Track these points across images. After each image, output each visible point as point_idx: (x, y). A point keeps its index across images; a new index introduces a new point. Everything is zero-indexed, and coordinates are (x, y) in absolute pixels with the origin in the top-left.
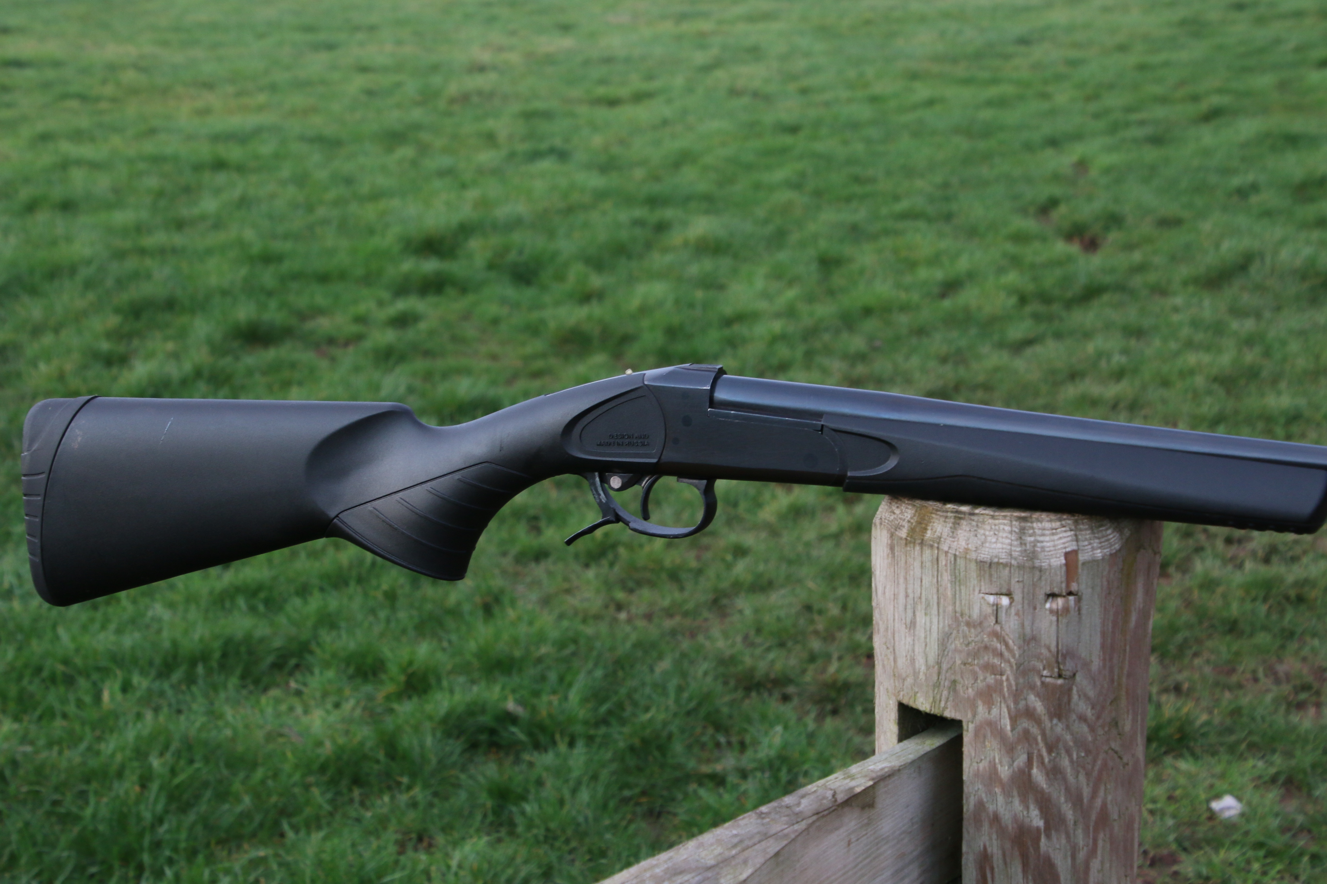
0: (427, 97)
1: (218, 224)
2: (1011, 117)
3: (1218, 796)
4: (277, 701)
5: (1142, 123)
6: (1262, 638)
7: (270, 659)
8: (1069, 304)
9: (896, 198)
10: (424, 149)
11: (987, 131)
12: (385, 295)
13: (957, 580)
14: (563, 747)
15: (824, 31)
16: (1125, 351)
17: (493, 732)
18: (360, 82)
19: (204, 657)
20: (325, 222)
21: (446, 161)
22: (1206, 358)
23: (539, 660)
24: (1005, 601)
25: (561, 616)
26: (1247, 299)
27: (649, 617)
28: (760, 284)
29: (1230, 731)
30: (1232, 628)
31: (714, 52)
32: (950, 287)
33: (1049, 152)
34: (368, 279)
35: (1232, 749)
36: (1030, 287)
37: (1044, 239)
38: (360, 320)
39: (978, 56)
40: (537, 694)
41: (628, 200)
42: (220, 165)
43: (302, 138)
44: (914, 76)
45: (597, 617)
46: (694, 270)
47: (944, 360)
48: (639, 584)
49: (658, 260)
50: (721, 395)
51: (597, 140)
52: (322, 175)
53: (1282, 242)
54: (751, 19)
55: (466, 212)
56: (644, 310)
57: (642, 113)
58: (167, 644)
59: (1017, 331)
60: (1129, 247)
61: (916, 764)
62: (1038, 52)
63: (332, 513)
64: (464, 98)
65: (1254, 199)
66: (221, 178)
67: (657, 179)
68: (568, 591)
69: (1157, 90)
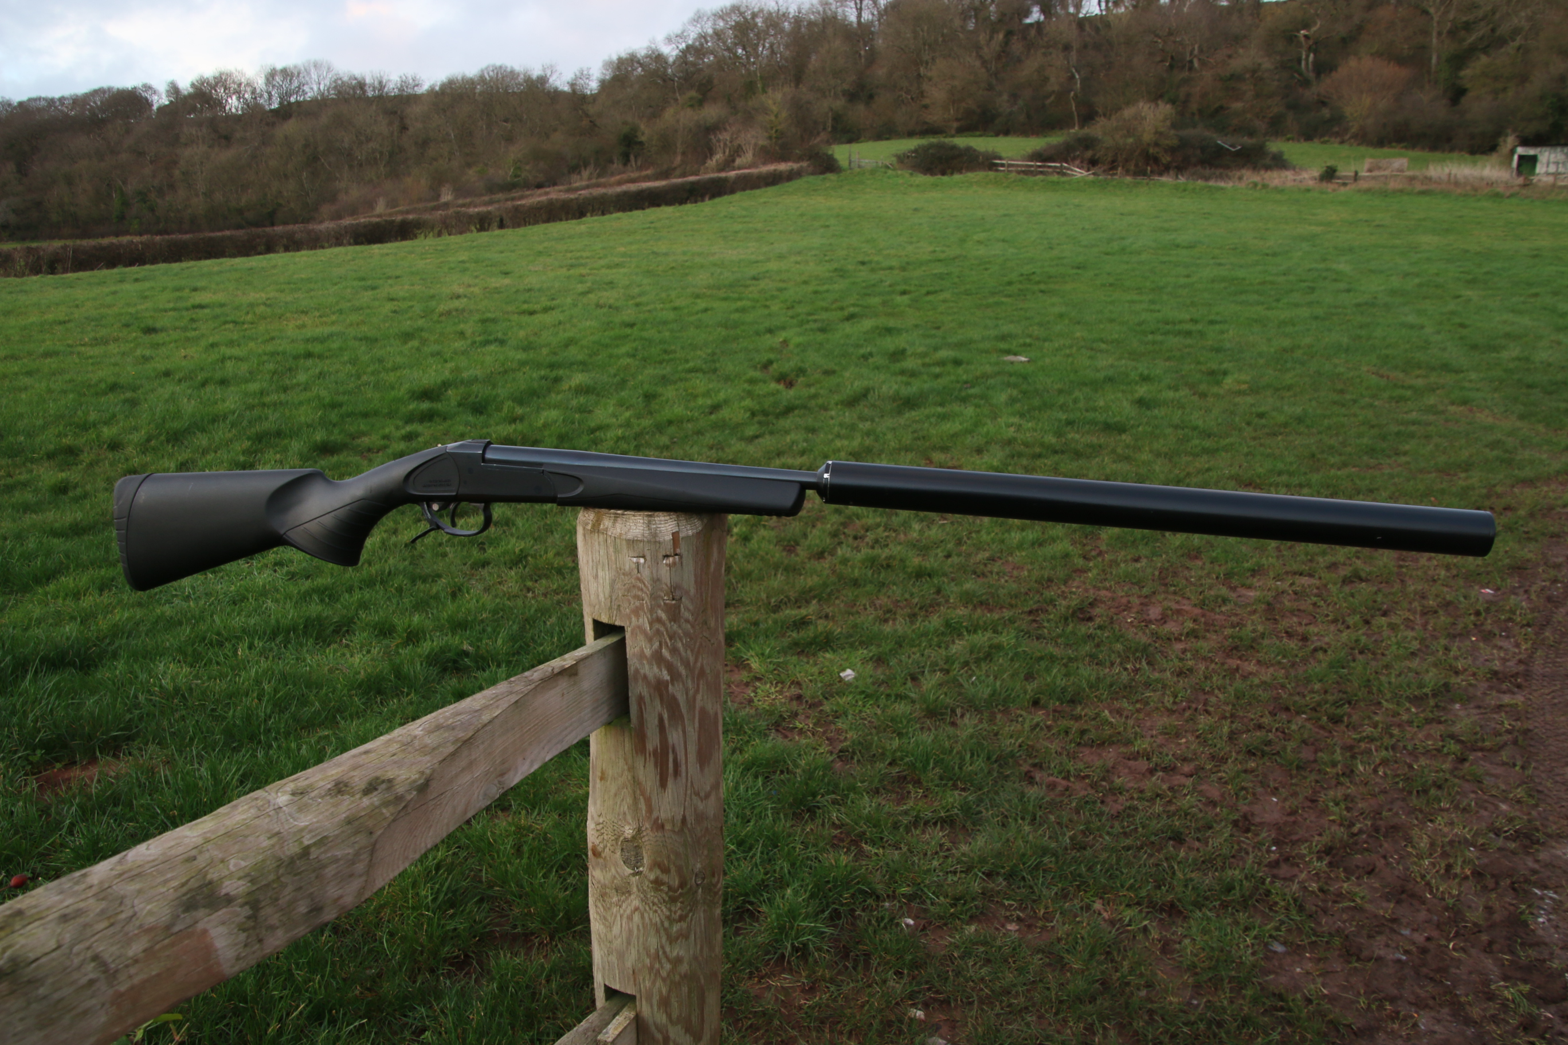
0: (427, 313)
1: (306, 388)
2: (749, 317)
3: (844, 670)
4: (335, 651)
5: (815, 321)
6: (869, 588)
7: (332, 628)
8: (778, 416)
9: (687, 361)
10: (424, 342)
11: (736, 325)
12: (400, 423)
13: (617, 551)
14: (493, 668)
15: (649, 273)
16: (806, 440)
17: (455, 662)
18: (389, 306)
19: (295, 629)
20: (368, 384)
21: (436, 348)
22: (846, 443)
23: (482, 621)
24: (642, 560)
25: (496, 596)
26: (866, 411)
27: (545, 595)
28: (611, 409)
29: (851, 636)
30: (856, 583)
31: (589, 284)
32: (715, 408)
33: (768, 336)
34: (391, 415)
35: (852, 645)
36: (757, 407)
37: (765, 382)
38: (386, 437)
39: (731, 286)
40: (480, 640)
41: (538, 366)
42: (309, 355)
43: (355, 338)
44: (698, 296)
45: (516, 596)
46: (574, 403)
47: (711, 448)
48: (540, 577)
49: (554, 398)
50: (489, 455)
51: (522, 334)
52: (366, 358)
53: (884, 382)
54: (609, 267)
55: (447, 374)
56: (545, 426)
57: (548, 318)
58: (273, 621)
59: (750, 431)
60: (809, 386)
61: (603, 651)
62: (763, 284)
63: (282, 532)
64: (449, 313)
65: (871, 360)
66: (310, 362)
67: (555, 354)
68: (500, 583)
69: (824, 304)
